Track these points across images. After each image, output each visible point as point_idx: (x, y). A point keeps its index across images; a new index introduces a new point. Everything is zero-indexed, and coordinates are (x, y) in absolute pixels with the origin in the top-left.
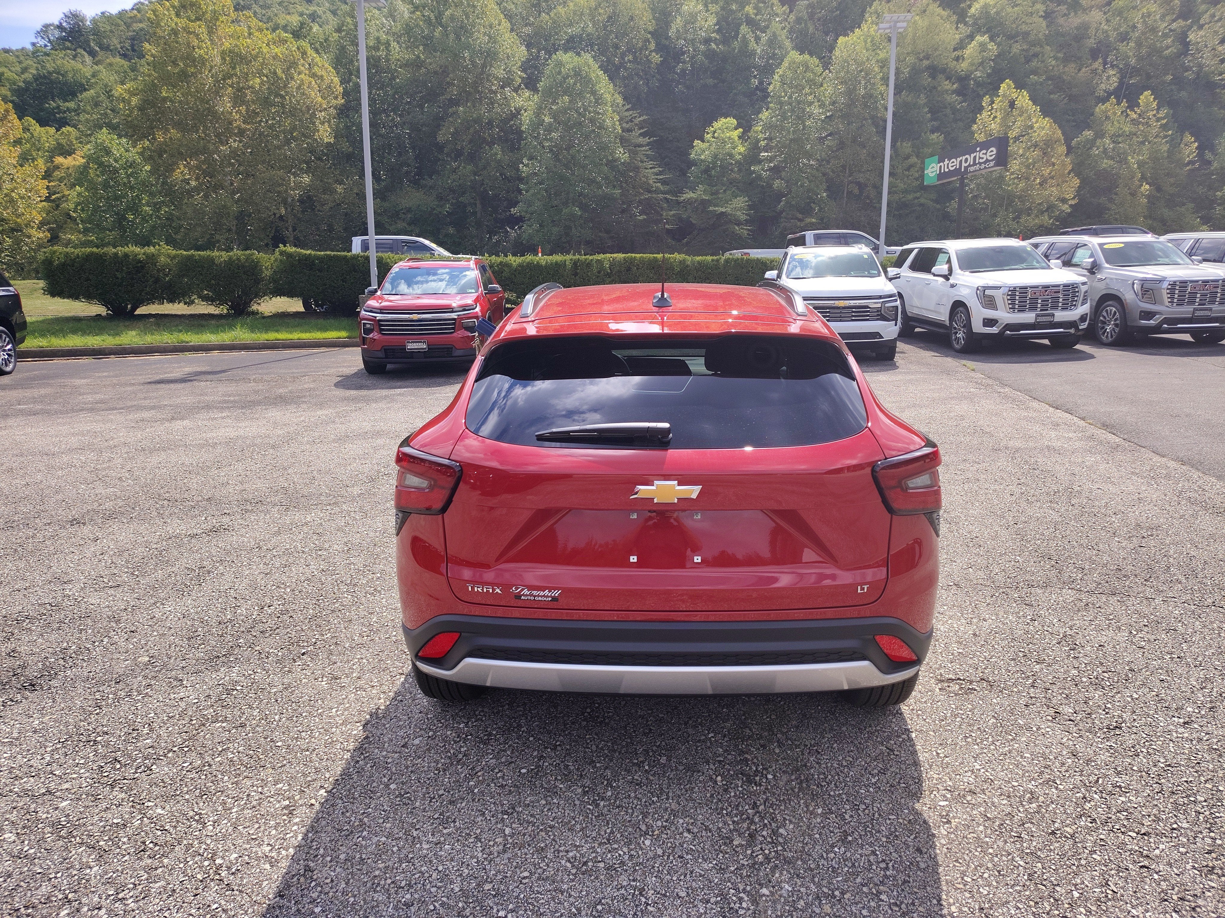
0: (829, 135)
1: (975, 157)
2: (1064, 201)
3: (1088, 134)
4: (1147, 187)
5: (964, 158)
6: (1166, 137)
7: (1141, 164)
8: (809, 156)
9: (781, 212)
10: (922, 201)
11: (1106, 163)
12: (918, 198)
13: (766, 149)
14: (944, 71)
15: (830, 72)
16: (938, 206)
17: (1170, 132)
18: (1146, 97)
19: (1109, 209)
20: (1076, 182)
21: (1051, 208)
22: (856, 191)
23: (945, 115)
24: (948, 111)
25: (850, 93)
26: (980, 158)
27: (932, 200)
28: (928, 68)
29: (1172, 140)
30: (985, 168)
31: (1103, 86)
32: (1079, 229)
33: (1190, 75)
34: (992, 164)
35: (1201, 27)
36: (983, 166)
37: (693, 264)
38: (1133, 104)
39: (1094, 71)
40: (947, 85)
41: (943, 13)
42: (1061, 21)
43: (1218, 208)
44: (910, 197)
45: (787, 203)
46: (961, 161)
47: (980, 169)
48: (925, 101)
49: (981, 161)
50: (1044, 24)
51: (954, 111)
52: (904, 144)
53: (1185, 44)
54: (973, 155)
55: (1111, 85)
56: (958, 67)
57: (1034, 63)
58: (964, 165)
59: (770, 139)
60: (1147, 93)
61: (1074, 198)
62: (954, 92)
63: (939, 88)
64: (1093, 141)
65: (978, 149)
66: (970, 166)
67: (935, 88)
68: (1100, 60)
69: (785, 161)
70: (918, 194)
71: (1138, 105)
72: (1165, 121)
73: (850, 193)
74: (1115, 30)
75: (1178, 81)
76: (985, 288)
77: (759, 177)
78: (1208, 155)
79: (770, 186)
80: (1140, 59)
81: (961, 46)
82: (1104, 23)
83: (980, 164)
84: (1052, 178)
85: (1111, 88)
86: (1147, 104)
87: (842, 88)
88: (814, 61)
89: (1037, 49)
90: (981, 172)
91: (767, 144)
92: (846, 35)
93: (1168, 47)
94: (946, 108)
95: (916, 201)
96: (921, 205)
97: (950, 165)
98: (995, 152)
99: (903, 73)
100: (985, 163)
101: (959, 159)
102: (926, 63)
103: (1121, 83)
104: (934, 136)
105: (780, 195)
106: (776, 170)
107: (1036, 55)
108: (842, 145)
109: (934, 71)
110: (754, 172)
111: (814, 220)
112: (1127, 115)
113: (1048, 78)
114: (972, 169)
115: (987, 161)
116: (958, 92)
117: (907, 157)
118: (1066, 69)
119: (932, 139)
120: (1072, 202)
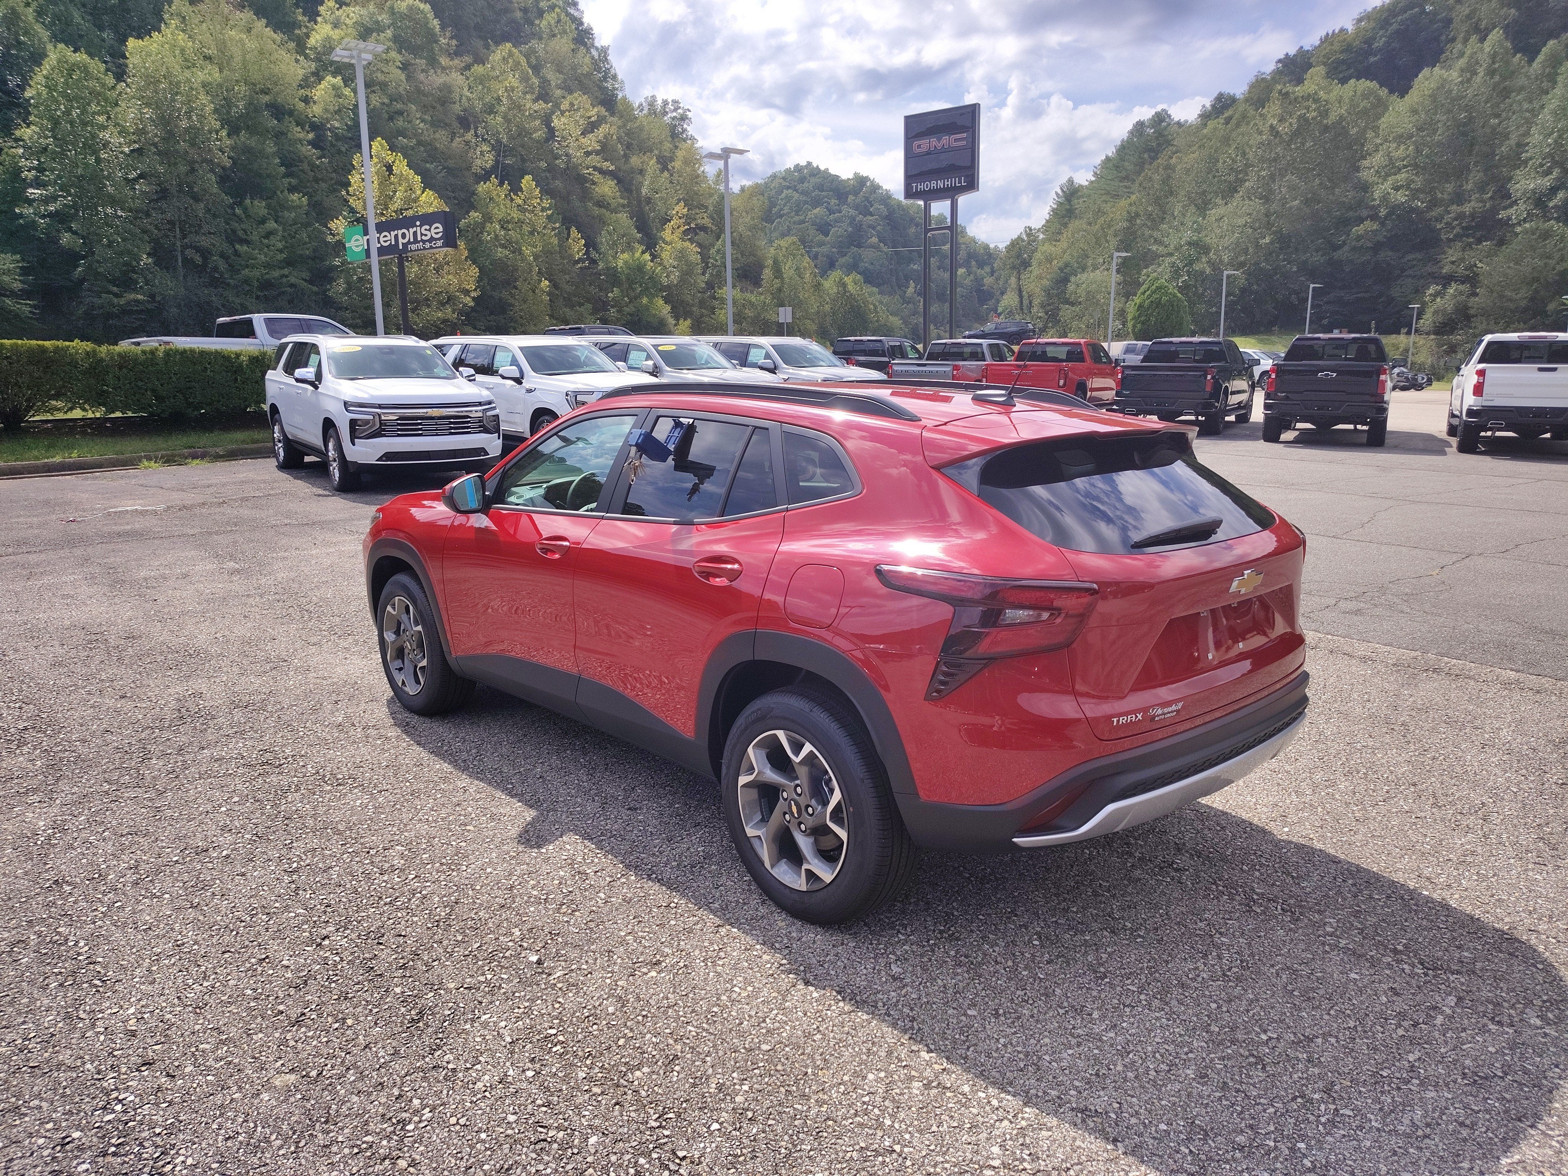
0: (141, 176)
1: (415, 233)
2: (467, 292)
3: (475, 215)
4: (547, 283)
5: (400, 232)
6: (554, 229)
7: (536, 257)
8: (113, 202)
9: (82, 281)
10: (293, 280)
11: (500, 253)
12: (287, 277)
13: (38, 183)
14: (291, 113)
15: (127, 85)
16: (315, 289)
17: (557, 225)
18: (527, 181)
19: (513, 305)
20: (474, 271)
21: (450, 299)
22: (198, 259)
23: (302, 171)
24: (306, 166)
25: (165, 121)
26: (422, 234)
27: (305, 280)
28: (268, 106)
29: (559, 233)
30: (431, 247)
31: (478, 162)
32: (567, 327)
33: (560, 163)
34: (440, 243)
35: (563, 113)
36: (428, 245)
37: (112, 358)
38: (516, 189)
39: (467, 143)
40: (297, 133)
41: (275, 36)
42: (422, 77)
43: (612, 310)
44: (276, 273)
45: (89, 267)
46: (396, 236)
47: (425, 248)
48: (275, 149)
49: (424, 238)
50: (403, 77)
51: (313, 166)
52: (256, 202)
53: (551, 131)
54: (412, 230)
55: (486, 162)
56: (309, 110)
57: (400, 123)
58: (401, 241)
59: (40, 169)
60: (528, 177)
61: (475, 290)
62: (310, 143)
63: (289, 135)
64: (482, 226)
65: (418, 223)
66: (409, 242)
67: (282, 133)
68: (472, 132)
69: (75, 206)
70: (286, 271)
71: (521, 190)
72: (549, 212)
73: (186, 261)
74: (480, 99)
75: (551, 168)
76: (576, 393)
77: (33, 225)
78: (594, 255)
79: (55, 241)
80: (511, 138)
81: (305, 84)
82: (466, 89)
83: (424, 242)
84: (447, 263)
85: (488, 166)
86: (531, 191)
87: (148, 113)
88: (96, 66)
89: (399, 106)
90: (426, 252)
91: (37, 178)
92: (139, 37)
93: (536, 130)
94: (302, 161)
95: (284, 280)
96: (292, 285)
97: (382, 240)
98: (441, 229)
99: (237, 107)
100: (430, 241)
101: (393, 233)
102: (266, 99)
103: (497, 162)
104: (295, 197)
105: (73, 257)
106: (61, 218)
107: (400, 113)
108: (163, 194)
109: (279, 111)
110: (21, 216)
111: (140, 297)
112: (512, 200)
113: (420, 143)
114: (413, 247)
115: (432, 239)
116: (314, 144)
117: (263, 221)
118: (437, 136)
119: (292, 201)
120: (474, 294)
